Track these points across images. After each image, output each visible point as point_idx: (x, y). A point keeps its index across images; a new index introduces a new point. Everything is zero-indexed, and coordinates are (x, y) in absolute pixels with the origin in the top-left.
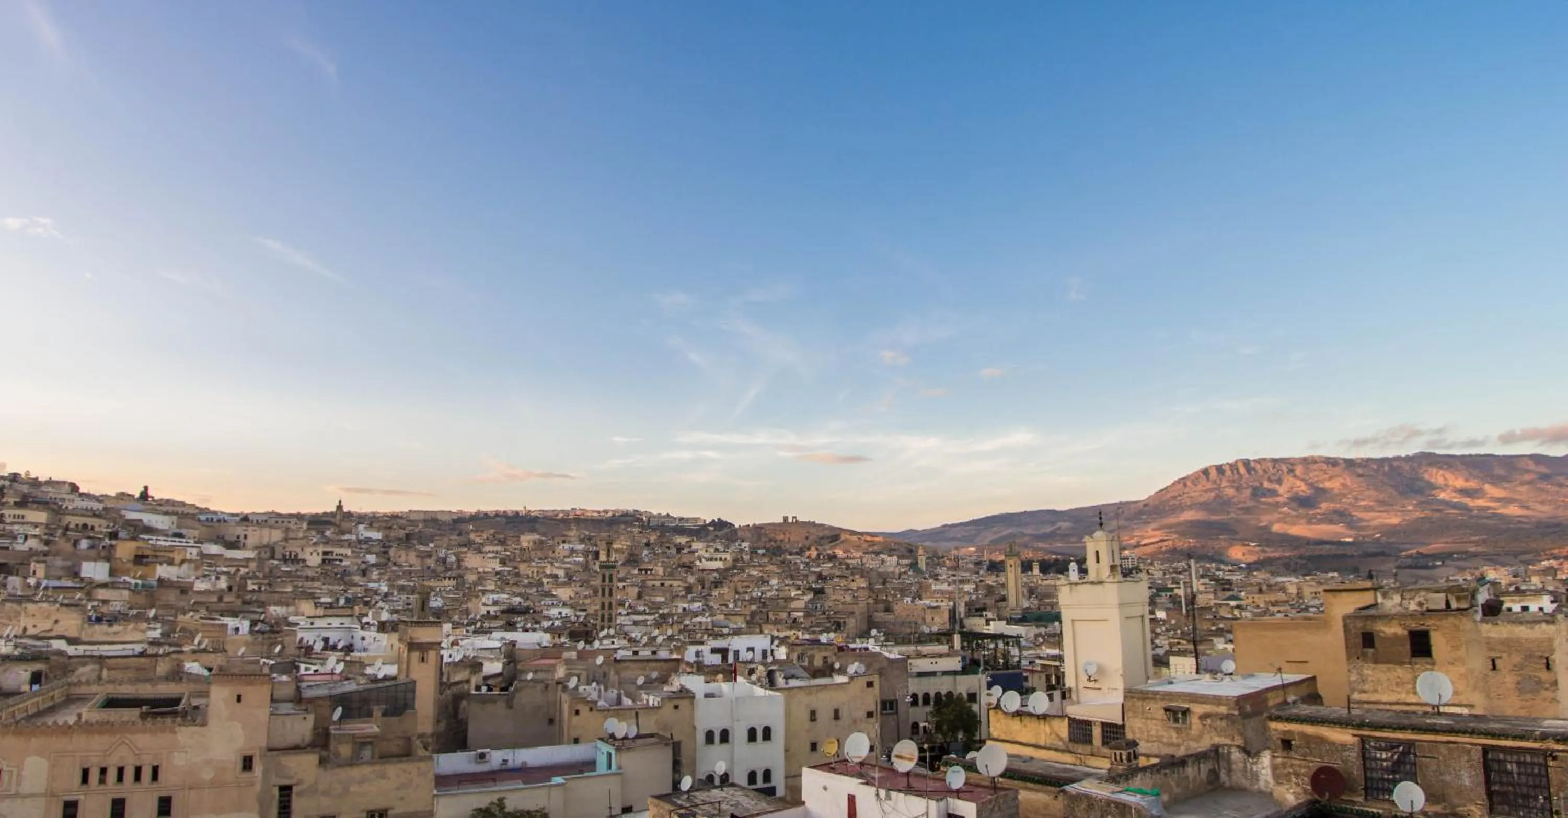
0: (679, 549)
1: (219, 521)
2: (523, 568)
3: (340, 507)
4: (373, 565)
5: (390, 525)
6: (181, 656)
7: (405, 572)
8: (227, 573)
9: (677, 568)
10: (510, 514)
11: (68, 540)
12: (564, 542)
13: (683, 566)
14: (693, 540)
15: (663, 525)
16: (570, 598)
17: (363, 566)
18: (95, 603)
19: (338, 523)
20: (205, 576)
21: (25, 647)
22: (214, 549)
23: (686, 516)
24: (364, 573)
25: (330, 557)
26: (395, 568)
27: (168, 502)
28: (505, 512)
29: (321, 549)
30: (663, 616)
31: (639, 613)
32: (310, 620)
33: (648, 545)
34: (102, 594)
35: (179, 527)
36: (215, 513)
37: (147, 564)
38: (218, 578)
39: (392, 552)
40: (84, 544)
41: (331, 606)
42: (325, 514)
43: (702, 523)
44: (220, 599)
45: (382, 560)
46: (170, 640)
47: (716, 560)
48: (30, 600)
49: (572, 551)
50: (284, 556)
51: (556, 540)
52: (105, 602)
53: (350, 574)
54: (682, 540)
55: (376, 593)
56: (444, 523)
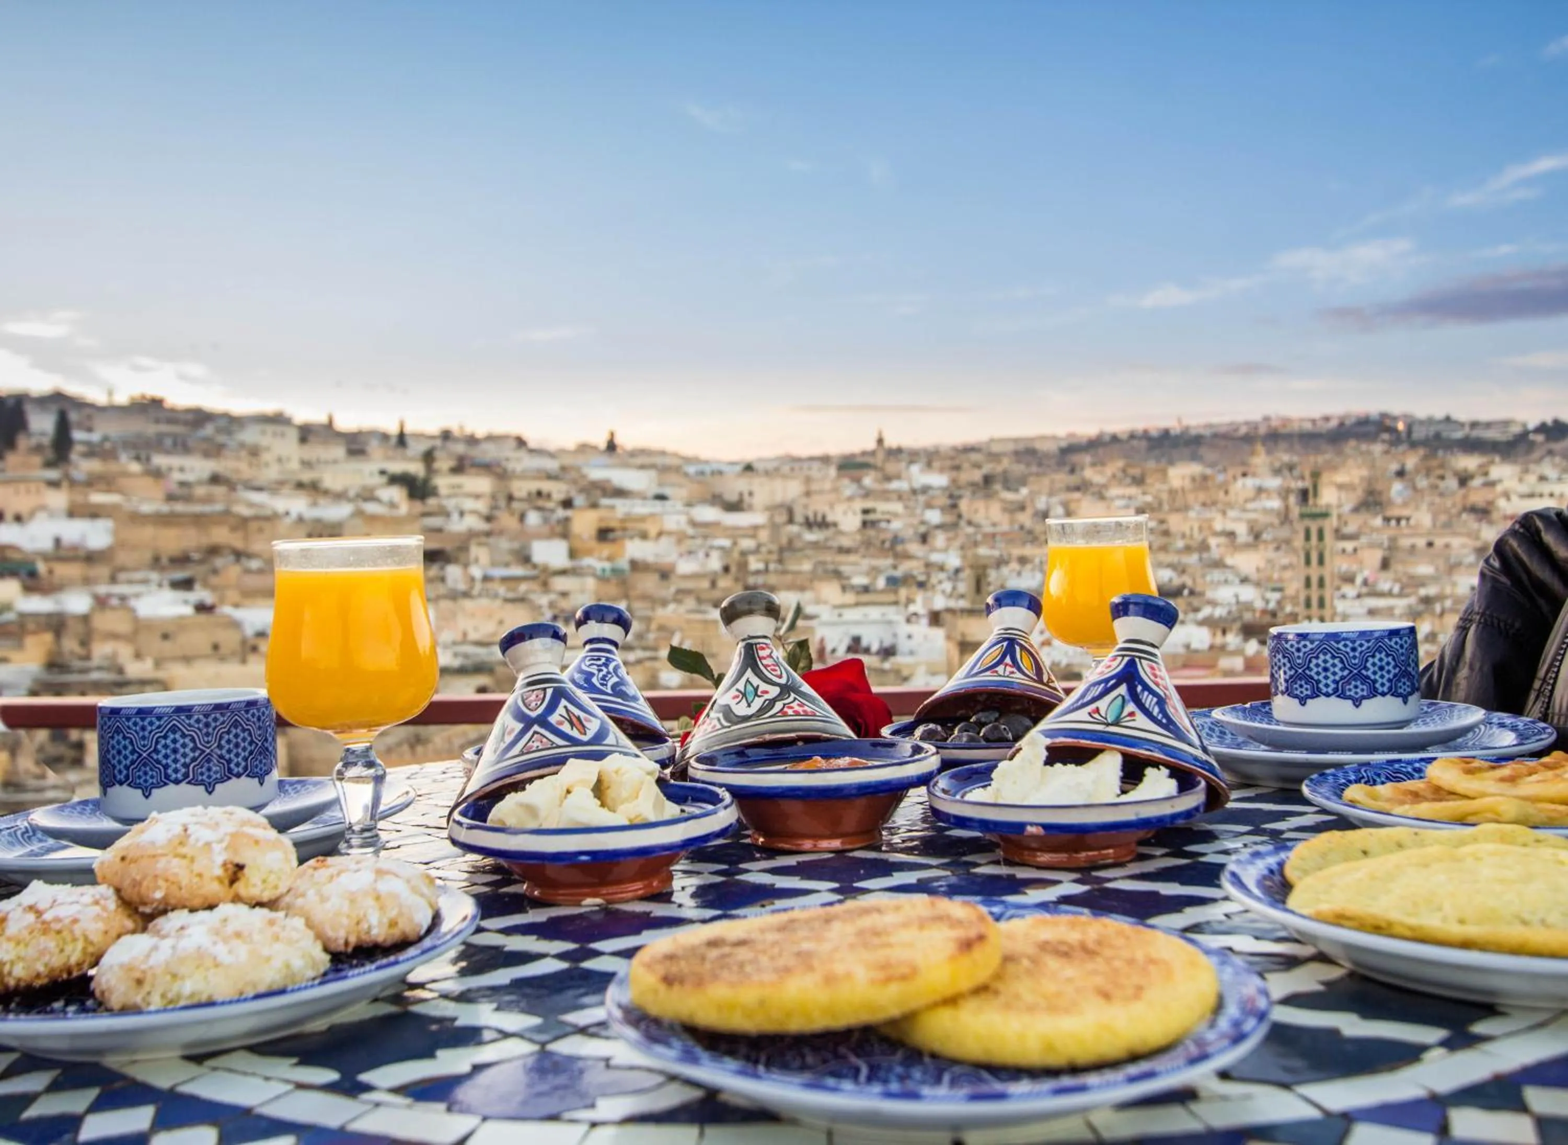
0: (1464, 480)
1: (713, 473)
2: (1175, 522)
3: (880, 441)
4: (938, 527)
5: (957, 462)
6: (657, 664)
7: (985, 536)
8: (722, 548)
9: (1459, 514)
10: (1154, 433)
11: (512, 514)
12: (1244, 475)
13: (1473, 510)
14: (1492, 462)
15: (1437, 436)
16: (1258, 570)
17: (922, 529)
18: (553, 597)
19: (879, 464)
20: (690, 553)
21: (466, 656)
22: (709, 514)
23: (1484, 417)
24: (924, 539)
25: (871, 517)
26: (970, 530)
27: (643, 452)
28: (1146, 432)
29: (859, 505)
30: (1427, 601)
31: (1381, 595)
32: (837, 612)
33: (1401, 474)
34: (560, 583)
35: (660, 484)
36: (707, 462)
37: (614, 541)
38: (707, 555)
39: (964, 505)
40: (533, 518)
41: (866, 589)
42: (864, 453)
43: (1516, 429)
44: (713, 584)
45: (949, 519)
46: (644, 643)
47: (1541, 495)
48: (466, 595)
49: (1260, 490)
50: (807, 519)
51: (1231, 472)
52: (564, 594)
53: (903, 541)
54: (1469, 462)
55: (942, 568)
56: (1047, 455)
